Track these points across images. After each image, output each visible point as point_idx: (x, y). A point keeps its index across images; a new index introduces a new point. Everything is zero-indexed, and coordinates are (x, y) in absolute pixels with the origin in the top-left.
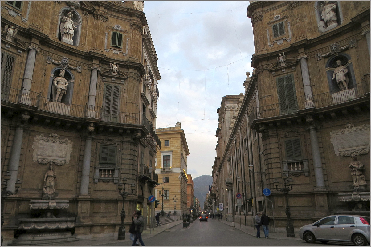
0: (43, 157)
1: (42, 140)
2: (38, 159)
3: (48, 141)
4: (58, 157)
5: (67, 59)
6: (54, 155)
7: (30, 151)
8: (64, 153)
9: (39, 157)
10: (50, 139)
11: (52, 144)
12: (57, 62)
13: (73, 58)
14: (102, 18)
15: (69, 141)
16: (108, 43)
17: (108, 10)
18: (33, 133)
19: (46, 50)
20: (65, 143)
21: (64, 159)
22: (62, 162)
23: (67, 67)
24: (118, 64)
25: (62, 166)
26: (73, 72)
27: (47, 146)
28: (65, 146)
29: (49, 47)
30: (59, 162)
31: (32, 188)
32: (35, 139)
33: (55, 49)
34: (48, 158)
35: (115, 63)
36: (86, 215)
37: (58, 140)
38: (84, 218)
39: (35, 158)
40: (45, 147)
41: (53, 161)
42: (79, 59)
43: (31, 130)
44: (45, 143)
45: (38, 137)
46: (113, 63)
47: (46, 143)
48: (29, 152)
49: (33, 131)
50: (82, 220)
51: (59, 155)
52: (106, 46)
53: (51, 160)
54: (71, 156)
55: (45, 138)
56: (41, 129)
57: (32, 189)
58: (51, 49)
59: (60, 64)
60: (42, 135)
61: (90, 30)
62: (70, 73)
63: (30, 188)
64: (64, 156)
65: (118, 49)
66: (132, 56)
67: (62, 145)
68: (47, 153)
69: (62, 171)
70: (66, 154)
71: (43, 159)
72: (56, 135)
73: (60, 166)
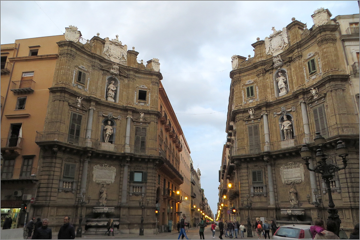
0: (287, 180)
1: (284, 169)
2: (285, 181)
3: (288, 168)
4: (296, 178)
5: (283, 108)
6: (294, 177)
8: (299, 174)
9: (285, 180)
10: (289, 166)
11: (291, 170)
12: (279, 113)
13: (289, 103)
14: (297, 58)
15: (301, 164)
16: (307, 74)
17: (300, 47)
18: (279, 166)
19: (272, 109)
20: (298, 167)
21: (300, 178)
23: (286, 112)
24: (316, 87)
25: (300, 184)
26: (291, 113)
29: (273, 106)
30: (298, 181)
32: (281, 169)
33: (277, 105)
34: (290, 179)
35: (312, 89)
37: (293, 166)
39: (283, 181)
40: (287, 173)
42: (292, 102)
44: (286, 170)
45: (282, 167)
46: (311, 90)
49: (278, 164)
51: (297, 176)
52: (306, 78)
53: (292, 181)
54: (304, 175)
55: (286, 167)
56: (282, 161)
58: (275, 106)
59: (282, 113)
60: (283, 165)
61: (294, 74)
62: (289, 115)
64: (300, 176)
65: (314, 74)
66: (325, 72)
67: (297, 169)
68: (289, 177)
69: (301, 187)
70: (301, 175)
71: (288, 181)
72: (291, 163)
73: (299, 184)
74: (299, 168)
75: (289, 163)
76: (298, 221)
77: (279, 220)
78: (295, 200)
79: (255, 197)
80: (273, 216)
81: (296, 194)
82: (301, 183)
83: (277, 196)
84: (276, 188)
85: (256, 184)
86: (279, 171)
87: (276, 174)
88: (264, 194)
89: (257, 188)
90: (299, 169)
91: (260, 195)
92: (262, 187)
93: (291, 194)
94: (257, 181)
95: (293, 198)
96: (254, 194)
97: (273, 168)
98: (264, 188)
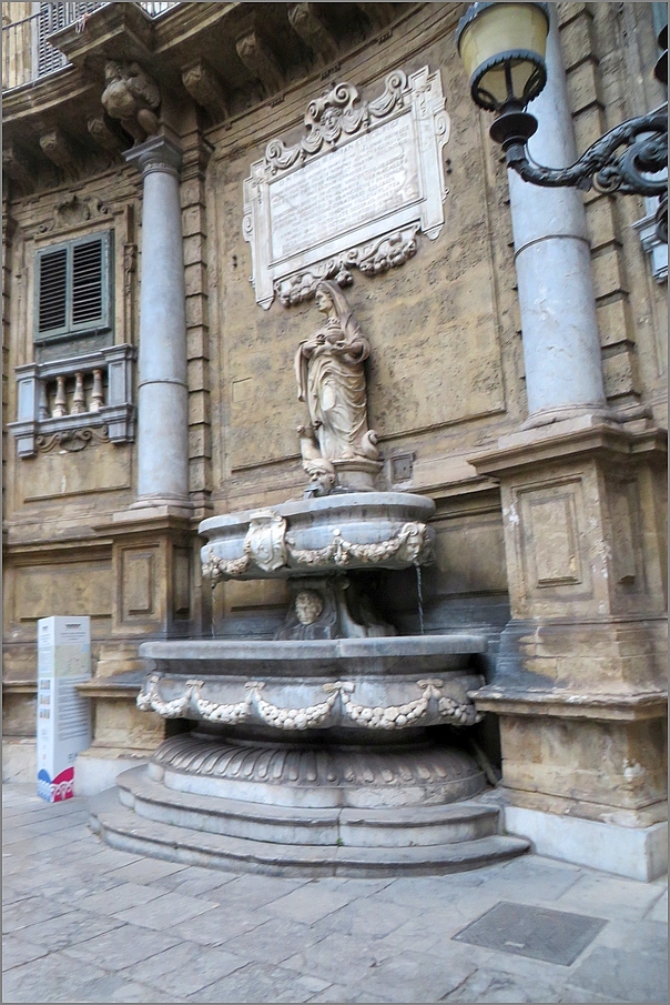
0: (295, 265)
1: (280, 173)
2: (278, 282)
3: (304, 158)
4: (373, 218)
6: (351, 220)
7: (239, 261)
8: (400, 177)
9: (282, 270)
15: (420, 79)
18: (236, 166)
20: (397, 110)
21: (409, 214)
22: (399, 240)
25: (406, 267)
27: (306, 191)
28: (397, 129)
30: (386, 249)
31: (278, 455)
32: (250, 184)
34: (320, 253)
36: (580, 608)
37: (352, 118)
38: (559, 634)
39: (264, 283)
40: (297, 202)
41: (345, 258)
43: (225, 151)
44: (294, 179)
45: (258, 171)
47: (299, 179)
48: (235, 265)
49: (236, 153)
50: (544, 662)
51: (377, 205)
53: (337, 260)
54: (448, 172)
55: (288, 154)
57: (280, 462)
60: (271, 149)
63: (267, 460)
64: (407, 193)
67: (380, 135)
68: (315, 232)
69: (412, 301)
70: (414, 181)
71: (300, 273)
72: (332, 96)
73: (392, 274)
74: (405, 121)
75: (320, 102)
76: (358, 629)
77: (207, 636)
78: (344, 420)
79: (44, 458)
80: (144, 605)
81: (364, 366)
82: (411, 255)
83: (207, 425)
84: (205, 359)
85: (59, 349)
86: (234, 212)
87: (211, 243)
88: (113, 421)
89: (69, 381)
90: (402, 133)
91: (77, 440)
92: (104, 373)
93: (316, 370)
94: (71, 326)
95: (327, 401)
96: (36, 435)
97: (191, 192)
98: (117, 376)
